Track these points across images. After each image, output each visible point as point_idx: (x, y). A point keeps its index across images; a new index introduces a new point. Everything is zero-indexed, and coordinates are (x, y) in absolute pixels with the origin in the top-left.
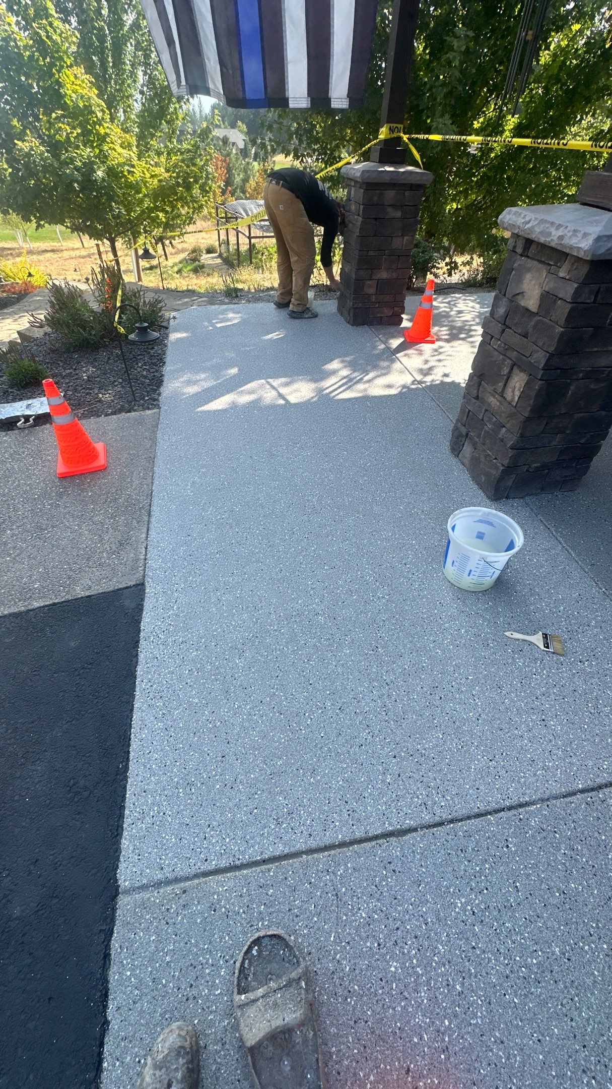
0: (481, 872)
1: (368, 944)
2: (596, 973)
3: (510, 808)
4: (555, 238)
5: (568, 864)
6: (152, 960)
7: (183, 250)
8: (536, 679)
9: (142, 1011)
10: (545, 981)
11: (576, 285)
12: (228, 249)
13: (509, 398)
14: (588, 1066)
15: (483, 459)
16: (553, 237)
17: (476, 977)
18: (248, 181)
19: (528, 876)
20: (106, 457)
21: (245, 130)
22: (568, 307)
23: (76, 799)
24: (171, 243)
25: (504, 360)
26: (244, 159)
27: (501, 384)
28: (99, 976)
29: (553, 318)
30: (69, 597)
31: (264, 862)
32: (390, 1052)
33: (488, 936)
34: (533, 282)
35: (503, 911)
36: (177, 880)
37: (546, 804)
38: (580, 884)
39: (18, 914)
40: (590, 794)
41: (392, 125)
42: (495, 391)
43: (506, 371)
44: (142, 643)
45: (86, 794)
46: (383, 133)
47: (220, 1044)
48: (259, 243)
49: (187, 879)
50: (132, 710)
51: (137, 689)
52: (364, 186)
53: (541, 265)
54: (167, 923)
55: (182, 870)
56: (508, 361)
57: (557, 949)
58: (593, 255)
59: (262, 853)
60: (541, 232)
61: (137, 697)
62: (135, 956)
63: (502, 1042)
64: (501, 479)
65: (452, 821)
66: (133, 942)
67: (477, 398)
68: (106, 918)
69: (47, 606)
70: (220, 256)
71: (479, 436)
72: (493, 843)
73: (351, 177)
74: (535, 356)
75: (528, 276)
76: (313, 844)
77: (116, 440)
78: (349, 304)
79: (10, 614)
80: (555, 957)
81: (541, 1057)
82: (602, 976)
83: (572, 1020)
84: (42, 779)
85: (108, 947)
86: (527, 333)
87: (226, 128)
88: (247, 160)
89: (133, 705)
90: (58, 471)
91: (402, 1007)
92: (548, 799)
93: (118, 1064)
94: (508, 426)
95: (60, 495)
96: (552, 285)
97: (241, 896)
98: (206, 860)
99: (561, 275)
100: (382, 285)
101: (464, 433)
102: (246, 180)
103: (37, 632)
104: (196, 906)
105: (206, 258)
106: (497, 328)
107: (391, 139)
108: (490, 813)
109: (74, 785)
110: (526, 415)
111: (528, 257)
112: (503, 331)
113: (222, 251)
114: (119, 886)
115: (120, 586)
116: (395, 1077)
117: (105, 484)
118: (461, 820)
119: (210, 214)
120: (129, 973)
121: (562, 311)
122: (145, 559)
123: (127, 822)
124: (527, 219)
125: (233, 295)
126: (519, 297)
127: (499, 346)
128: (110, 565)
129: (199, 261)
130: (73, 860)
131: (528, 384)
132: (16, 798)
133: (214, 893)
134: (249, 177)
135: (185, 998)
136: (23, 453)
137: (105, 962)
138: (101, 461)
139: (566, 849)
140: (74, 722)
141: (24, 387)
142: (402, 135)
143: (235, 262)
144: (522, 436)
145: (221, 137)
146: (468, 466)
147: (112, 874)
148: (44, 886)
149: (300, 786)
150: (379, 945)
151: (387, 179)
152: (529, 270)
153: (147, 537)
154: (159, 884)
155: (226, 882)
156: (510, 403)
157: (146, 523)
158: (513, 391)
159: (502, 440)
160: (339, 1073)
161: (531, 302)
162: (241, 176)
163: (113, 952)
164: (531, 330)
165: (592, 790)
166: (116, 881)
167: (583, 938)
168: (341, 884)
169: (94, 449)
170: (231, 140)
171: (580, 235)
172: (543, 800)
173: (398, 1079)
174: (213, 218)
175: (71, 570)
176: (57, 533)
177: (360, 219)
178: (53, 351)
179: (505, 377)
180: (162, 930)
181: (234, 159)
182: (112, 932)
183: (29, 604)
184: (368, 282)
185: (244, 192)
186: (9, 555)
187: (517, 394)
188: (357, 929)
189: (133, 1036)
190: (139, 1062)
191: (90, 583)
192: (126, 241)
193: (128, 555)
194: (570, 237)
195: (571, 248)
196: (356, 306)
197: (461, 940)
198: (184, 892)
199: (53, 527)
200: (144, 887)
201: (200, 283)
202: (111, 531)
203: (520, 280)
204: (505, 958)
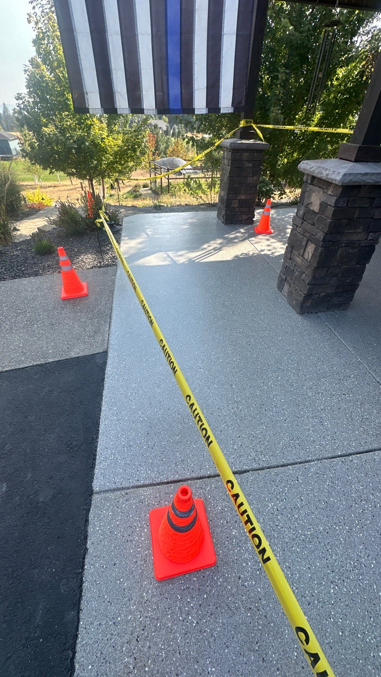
0: (283, 492)
1: (222, 522)
2: (341, 539)
3: (300, 463)
4: (325, 175)
5: (330, 490)
6: (109, 523)
7: (129, 186)
8: (319, 402)
9: (104, 546)
10: (314, 542)
11: (336, 198)
12: (156, 186)
13: (306, 258)
14: (334, 580)
15: (294, 292)
16: (324, 175)
17: (277, 538)
18: (168, 148)
19: (308, 494)
20: (88, 290)
21: (167, 120)
22: (333, 209)
23: (71, 451)
24: (123, 182)
25: (303, 238)
26: (166, 136)
27: (302, 251)
28: (83, 529)
29: (326, 215)
30: (67, 357)
31: (168, 483)
32: (230, 569)
33: (285, 521)
34: (316, 197)
35: (294, 510)
36: (123, 489)
37: (320, 461)
38: (336, 499)
39: (42, 500)
40: (344, 458)
41: (247, 120)
42: (299, 254)
43: (304, 243)
44: (106, 379)
45: (76, 448)
46: (242, 124)
47: (144, 561)
48: (174, 182)
49: (128, 488)
50: (100, 411)
51: (103, 401)
52: (232, 151)
53: (319, 189)
54: (118, 507)
55: (125, 484)
56: (305, 238)
57: (321, 528)
58: (342, 183)
59: (167, 479)
60: (318, 173)
61: (103, 405)
62: (101, 521)
63: (289, 568)
64: (303, 302)
65: (269, 468)
66: (100, 515)
67: (290, 259)
68: (87, 504)
69: (56, 361)
70: (151, 189)
71: (292, 279)
72: (290, 479)
73: (224, 146)
74: (318, 235)
75: (314, 194)
76: (194, 475)
77: (93, 282)
78: (223, 212)
79: (37, 365)
80: (320, 531)
81: (309, 575)
82: (345, 541)
83: (327, 560)
84: (54, 441)
85: (87, 516)
86: (314, 223)
87: (156, 119)
88: (168, 137)
89: (101, 409)
90: (62, 296)
91: (238, 550)
92: (321, 459)
93: (92, 567)
94: (306, 272)
95: (63, 308)
96: (325, 198)
97: (156, 497)
98: (138, 480)
99: (329, 193)
100: (241, 202)
101: (284, 278)
102: (167, 148)
103: (51, 373)
104: (133, 500)
105: (142, 191)
106: (299, 222)
107: (246, 127)
108: (289, 465)
109: (70, 444)
110: (315, 265)
111: (314, 185)
112: (302, 223)
113: (152, 187)
114: (93, 490)
115: (95, 353)
116: (233, 580)
117: (87, 303)
118: (274, 468)
119: (145, 166)
120: (98, 528)
121: (330, 211)
122: (108, 340)
123: (97, 462)
124: (312, 166)
125: (158, 209)
126: (310, 205)
127: (301, 231)
128: (89, 342)
129: (139, 192)
130: (70, 477)
131: (315, 250)
132: (41, 449)
133: (142, 495)
134: (169, 146)
135: (126, 541)
136: (43, 287)
137: (86, 523)
138: (85, 291)
139: (329, 482)
140: (70, 415)
141: (43, 255)
142: (252, 124)
143: (160, 192)
144: (314, 277)
145: (153, 124)
146: (286, 296)
147: (89, 485)
148: (55, 488)
149: (188, 448)
150: (227, 522)
151: (244, 147)
152: (314, 192)
153: (109, 329)
154: (114, 490)
155: (149, 490)
156: (307, 260)
157: (109, 323)
158: (308, 254)
159: (303, 280)
160: (204, 577)
161: (316, 207)
162: (164, 145)
163: (90, 519)
164: (316, 222)
165: (346, 456)
166: (92, 488)
167: (336, 523)
168: (208, 494)
169: (81, 285)
170: (159, 126)
171: (336, 173)
172: (318, 460)
173: (234, 581)
174: (148, 168)
175: (68, 344)
176: (61, 326)
177: (229, 168)
178: (59, 237)
179: (304, 247)
180: (115, 510)
181: (160, 137)
182: (90, 510)
183: (47, 360)
184: (234, 201)
185: (165, 154)
186: (36, 337)
187: (310, 255)
188: (216, 515)
189: (100, 556)
190: (103, 567)
191: (79, 351)
192: (97, 181)
193: (99, 338)
194: (332, 174)
195: (332, 180)
196: (227, 214)
197: (270, 522)
198: (127, 494)
199: (59, 323)
200: (106, 491)
201: (139, 203)
202: (90, 326)
203: (310, 197)
204: (293, 531)
